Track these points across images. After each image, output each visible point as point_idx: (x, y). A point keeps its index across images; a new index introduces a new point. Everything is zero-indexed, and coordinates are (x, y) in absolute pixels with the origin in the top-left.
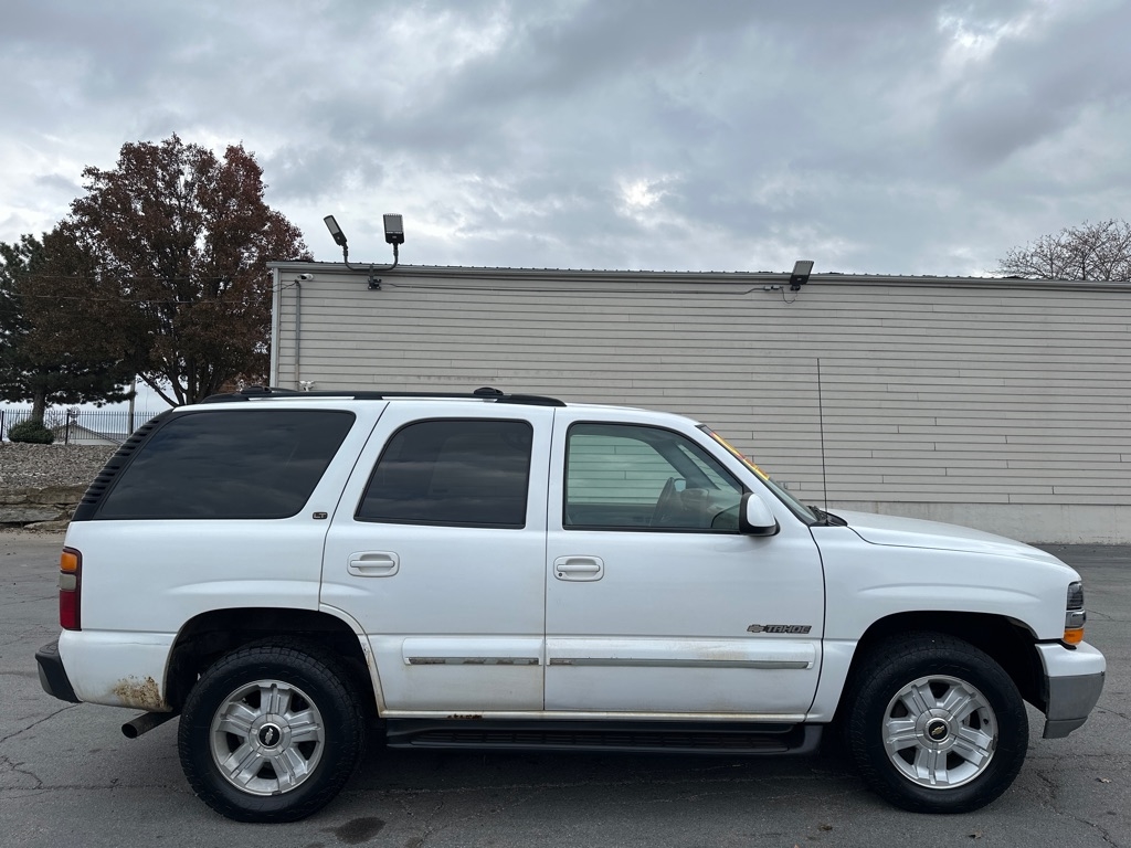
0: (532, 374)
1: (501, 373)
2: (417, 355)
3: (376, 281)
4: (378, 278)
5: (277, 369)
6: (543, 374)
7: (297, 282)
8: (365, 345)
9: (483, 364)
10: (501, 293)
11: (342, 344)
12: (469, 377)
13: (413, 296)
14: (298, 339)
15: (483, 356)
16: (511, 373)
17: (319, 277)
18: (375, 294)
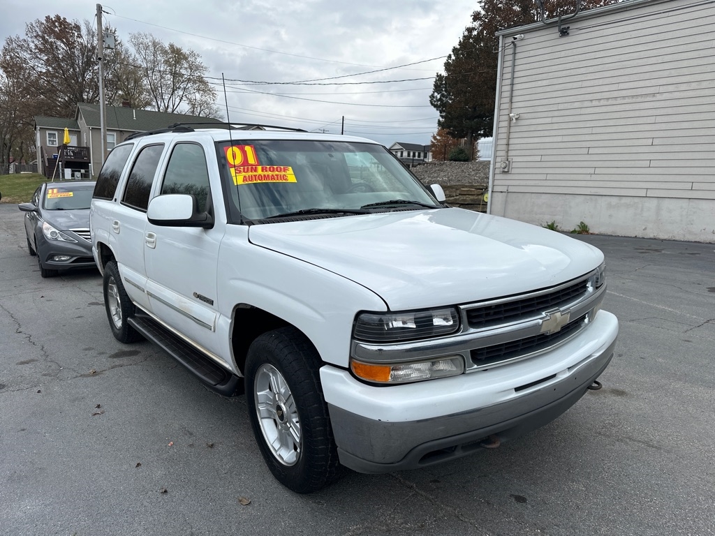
0: (694, 86)
1: (662, 89)
2: (591, 83)
3: (565, 28)
4: (566, 26)
5: (499, 107)
6: (704, 85)
7: (513, 42)
8: (555, 81)
9: (647, 83)
10: (671, 14)
11: (540, 83)
12: (633, 96)
13: (593, 35)
14: (512, 84)
15: (647, 76)
16: (671, 88)
17: (528, 36)
18: (565, 40)
